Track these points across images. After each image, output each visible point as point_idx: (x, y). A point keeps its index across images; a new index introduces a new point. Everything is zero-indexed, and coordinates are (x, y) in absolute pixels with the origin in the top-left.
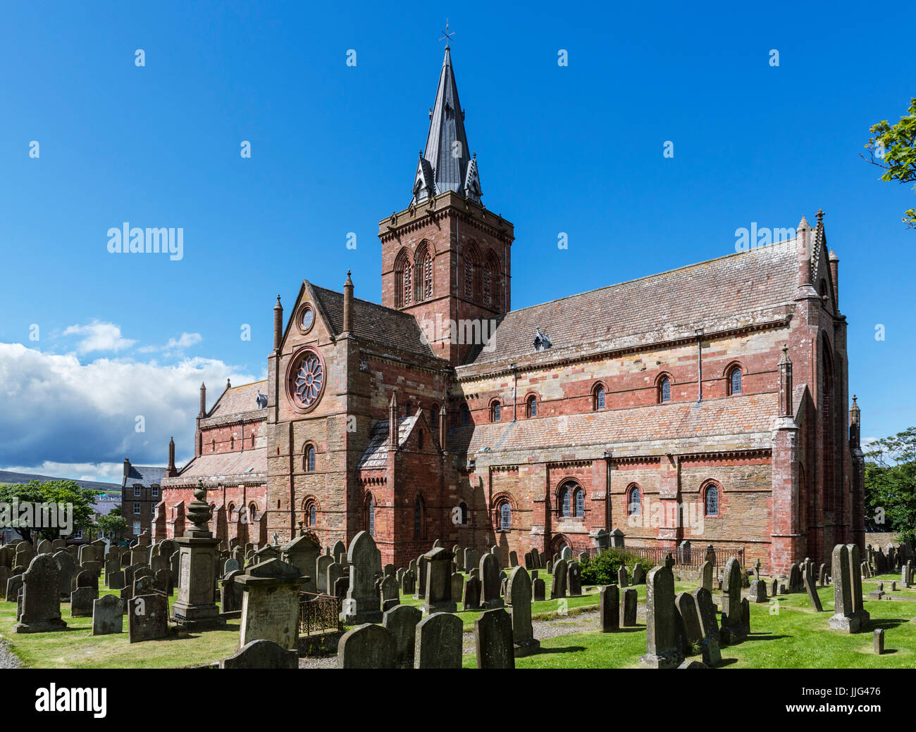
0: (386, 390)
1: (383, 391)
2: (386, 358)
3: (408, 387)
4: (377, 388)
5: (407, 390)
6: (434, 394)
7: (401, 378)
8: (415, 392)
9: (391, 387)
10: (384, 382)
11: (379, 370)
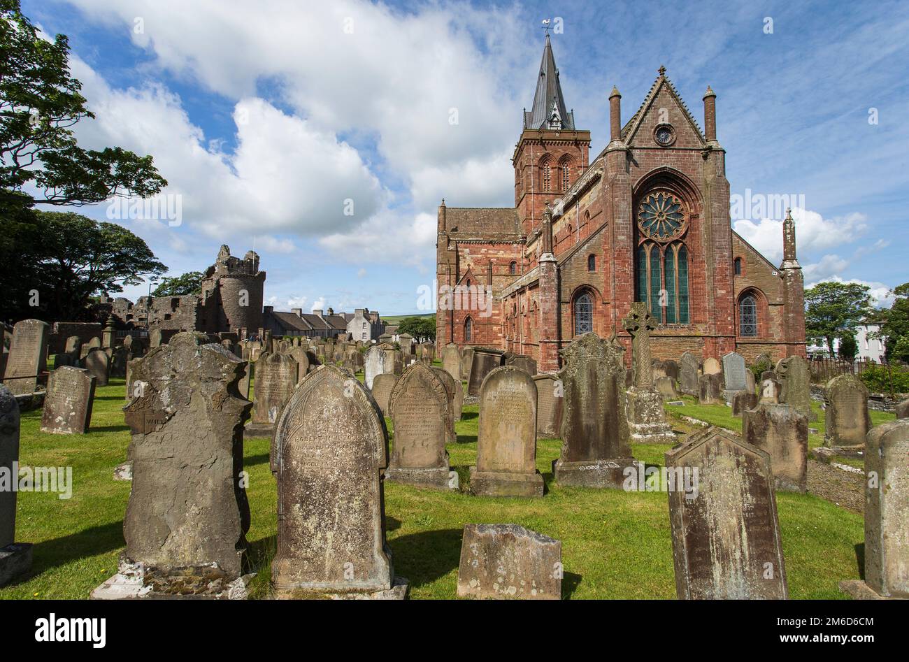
0: (472, 258)
1: (470, 259)
2: (470, 241)
3: (490, 254)
4: (465, 258)
5: (488, 256)
6: (513, 256)
7: (483, 250)
8: (496, 256)
9: (476, 256)
10: (471, 253)
11: (466, 248)
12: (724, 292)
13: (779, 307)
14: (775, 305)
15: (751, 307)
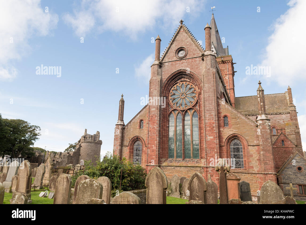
12: (212, 137)
13: (256, 147)
14: (253, 146)
15: (239, 148)
